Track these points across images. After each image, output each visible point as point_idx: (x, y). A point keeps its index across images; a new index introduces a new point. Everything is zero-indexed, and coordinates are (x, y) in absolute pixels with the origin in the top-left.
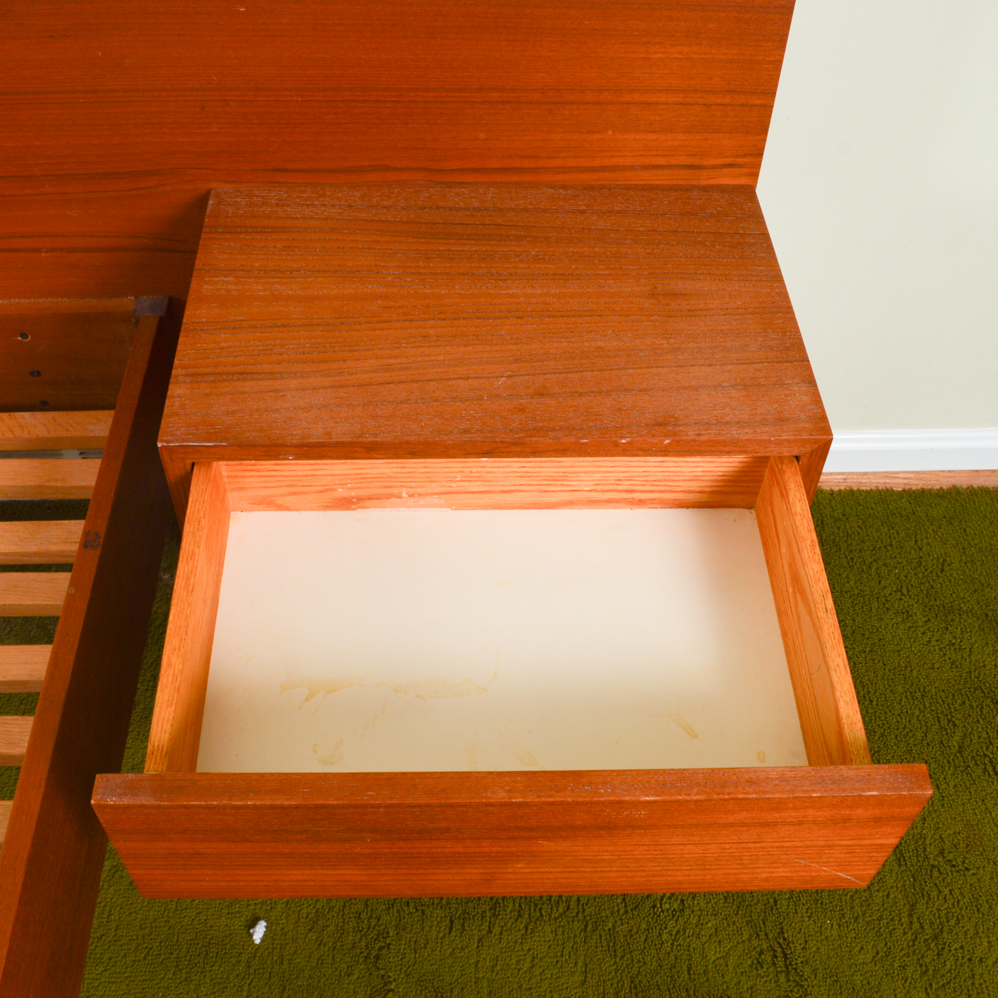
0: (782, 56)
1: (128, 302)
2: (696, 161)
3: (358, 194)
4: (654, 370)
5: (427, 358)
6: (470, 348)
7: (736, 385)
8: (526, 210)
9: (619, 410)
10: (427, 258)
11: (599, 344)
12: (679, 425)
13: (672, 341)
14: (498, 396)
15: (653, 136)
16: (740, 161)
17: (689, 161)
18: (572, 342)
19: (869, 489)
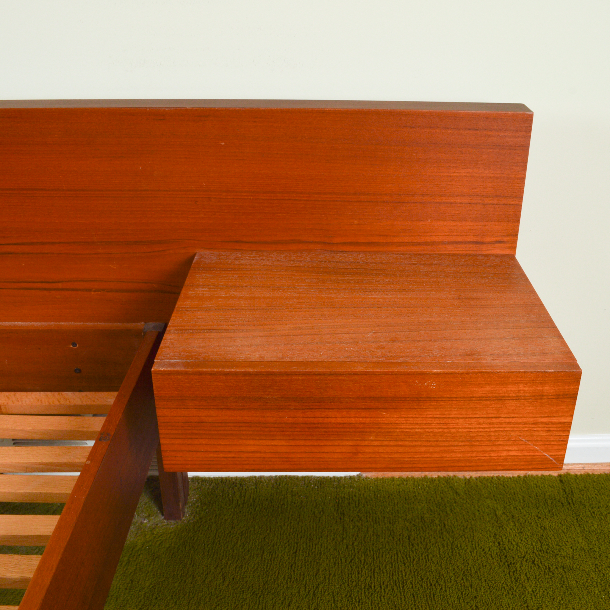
0: (525, 175)
1: (141, 325)
2: (479, 239)
3: (283, 255)
4: (463, 331)
5: (323, 324)
6: (350, 320)
7: (514, 338)
8: (381, 263)
9: (443, 348)
10: (323, 282)
11: (428, 319)
12: (481, 355)
13: (473, 318)
14: (368, 341)
15: (454, 223)
16: (505, 239)
17: (475, 239)
18: (412, 318)
19: (599, 473)
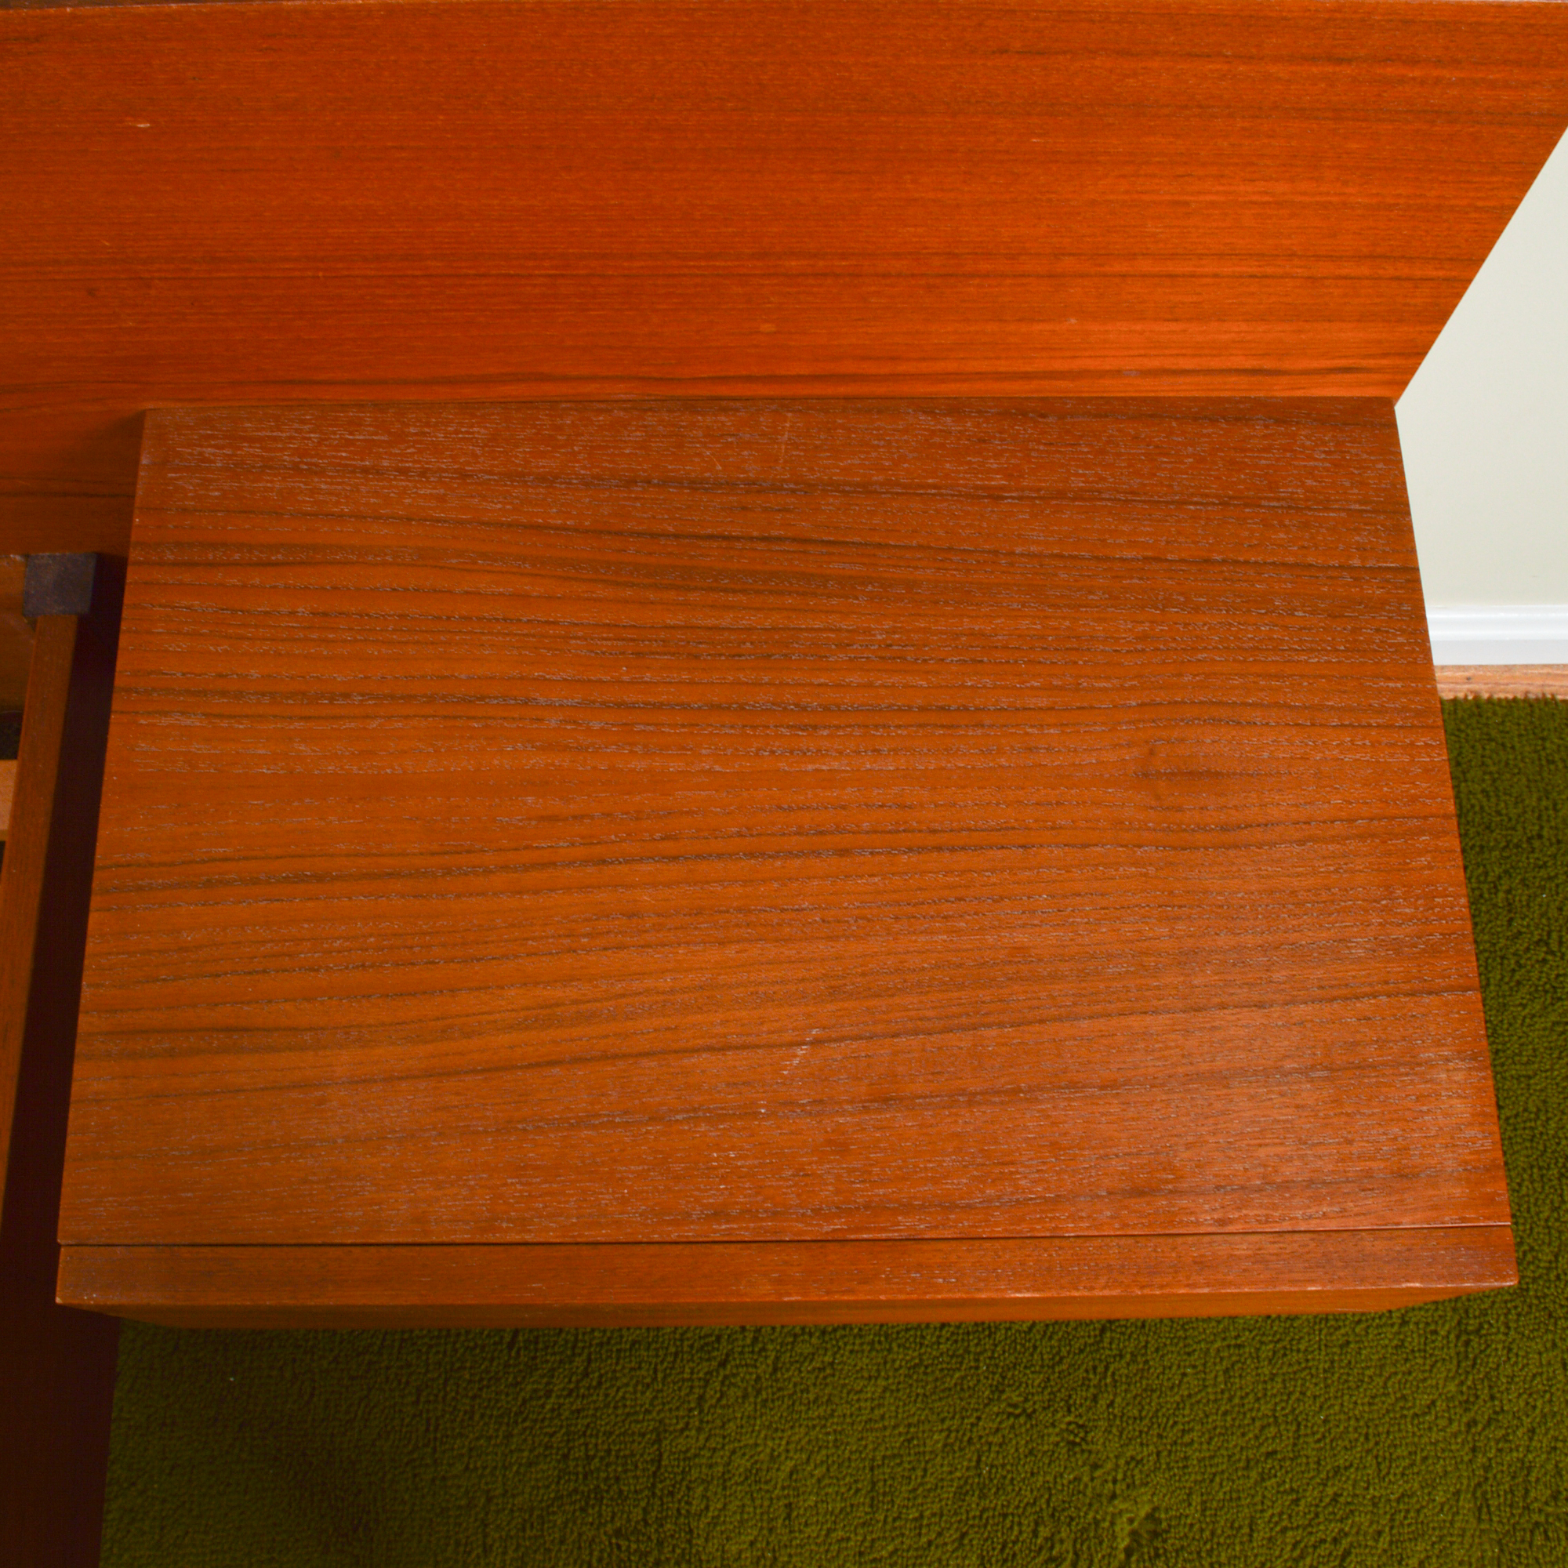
2: (1267, 364)
3: (480, 432)
4: (1135, 1022)
5: (636, 985)
6: (731, 951)
7: (1313, 1068)
8: (866, 489)
9: (1054, 1146)
10: (638, 654)
11: (1022, 938)
12: (1181, 1193)
13: (1181, 926)
14: (791, 1104)
16: (1370, 363)
18: (958, 932)
